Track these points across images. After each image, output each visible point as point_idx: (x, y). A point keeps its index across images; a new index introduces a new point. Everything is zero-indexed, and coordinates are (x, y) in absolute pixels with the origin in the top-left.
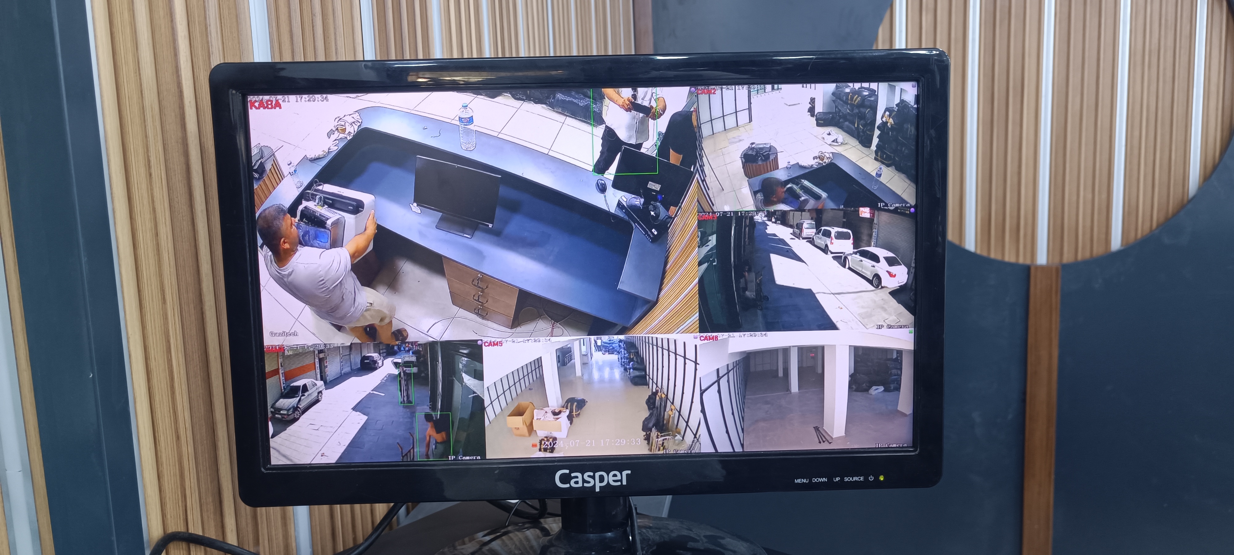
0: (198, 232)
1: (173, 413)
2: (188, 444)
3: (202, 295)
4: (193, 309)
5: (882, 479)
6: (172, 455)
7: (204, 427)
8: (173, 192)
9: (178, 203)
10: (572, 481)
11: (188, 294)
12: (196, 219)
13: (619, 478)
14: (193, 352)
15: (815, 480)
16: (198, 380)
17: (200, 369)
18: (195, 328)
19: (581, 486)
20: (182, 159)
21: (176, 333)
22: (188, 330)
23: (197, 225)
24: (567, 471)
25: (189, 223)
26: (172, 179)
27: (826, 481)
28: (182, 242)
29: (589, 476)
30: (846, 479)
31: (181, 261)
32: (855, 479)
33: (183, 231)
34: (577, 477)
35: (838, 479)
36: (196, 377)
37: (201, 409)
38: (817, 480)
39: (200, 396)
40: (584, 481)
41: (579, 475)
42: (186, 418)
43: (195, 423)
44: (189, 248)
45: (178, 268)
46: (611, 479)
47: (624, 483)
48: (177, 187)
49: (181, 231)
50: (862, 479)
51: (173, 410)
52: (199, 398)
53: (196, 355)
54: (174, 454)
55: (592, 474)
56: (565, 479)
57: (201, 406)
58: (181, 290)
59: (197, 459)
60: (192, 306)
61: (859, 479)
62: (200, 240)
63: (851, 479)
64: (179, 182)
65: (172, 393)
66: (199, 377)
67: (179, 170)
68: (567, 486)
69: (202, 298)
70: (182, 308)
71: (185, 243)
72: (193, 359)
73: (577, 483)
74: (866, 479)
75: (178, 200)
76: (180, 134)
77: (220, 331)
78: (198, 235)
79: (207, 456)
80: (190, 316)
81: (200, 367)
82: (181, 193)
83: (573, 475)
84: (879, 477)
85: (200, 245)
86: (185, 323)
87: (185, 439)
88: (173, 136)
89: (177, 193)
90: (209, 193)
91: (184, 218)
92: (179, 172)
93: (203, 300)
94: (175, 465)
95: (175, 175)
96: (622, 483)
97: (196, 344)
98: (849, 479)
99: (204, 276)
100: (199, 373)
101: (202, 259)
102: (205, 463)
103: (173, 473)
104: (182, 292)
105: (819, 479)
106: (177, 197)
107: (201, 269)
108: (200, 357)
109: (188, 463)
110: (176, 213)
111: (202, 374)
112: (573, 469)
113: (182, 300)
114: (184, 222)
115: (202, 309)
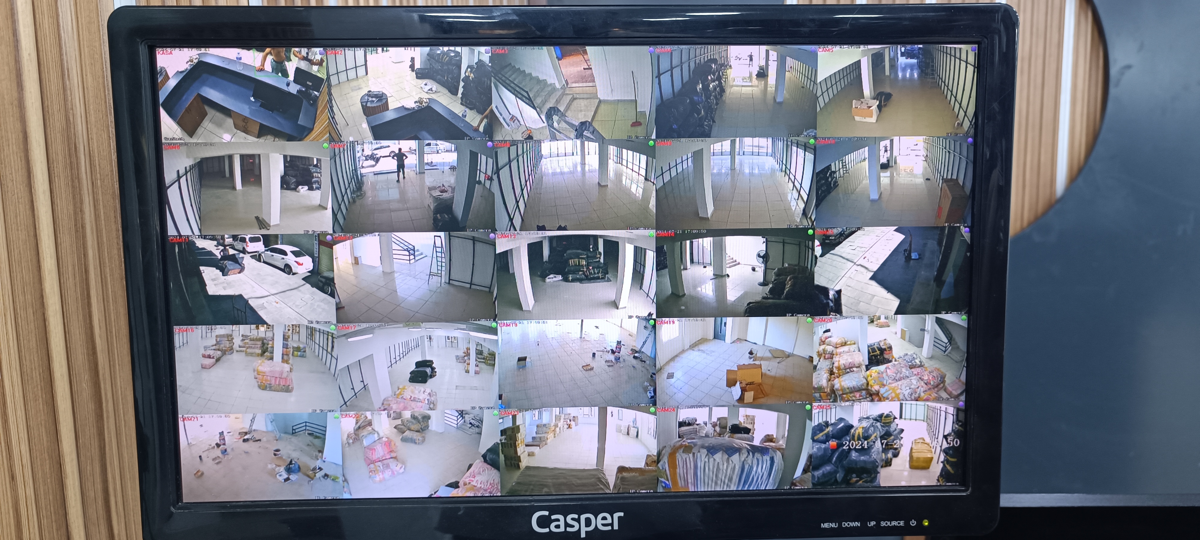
0: (38, 218)
1: (5, 446)
2: (26, 485)
3: (44, 298)
4: (32, 315)
5: (927, 524)
6: (4, 500)
7: (48, 461)
8: (5, 167)
9: (13, 181)
10: (552, 526)
11: (25, 296)
12: (36, 202)
13: (609, 521)
14: (32, 368)
15: (845, 525)
16: (39, 404)
17: (41, 389)
18: (34, 339)
19: (563, 530)
20: (18, 125)
21: (9, 347)
22: (25, 342)
23: (37, 209)
24: (546, 513)
25: (27, 207)
26: (4, 150)
27: (859, 525)
28: (18, 230)
29: (573, 519)
30: (883, 524)
31: (16, 256)
32: (894, 523)
33: (18, 217)
34: (558, 520)
35: (873, 523)
36: (36, 400)
37: (43, 440)
39: (41, 424)
40: (567, 525)
41: (561, 517)
42: (23, 452)
43: (35, 458)
44: (27, 238)
45: (12, 262)
46: (600, 522)
47: (616, 527)
48: (11, 161)
49: (16, 217)
50: (902, 523)
51: (5, 443)
52: (40, 426)
53: (36, 373)
54: (7, 498)
55: (576, 516)
56: (544, 522)
57: (42, 436)
58: (15, 290)
59: (39, 502)
60: (30, 311)
61: (899, 523)
62: (41, 228)
63: (889, 523)
64: (13, 153)
65: (4, 421)
66: (41, 399)
67: (14, 140)
68: (546, 530)
69: (45, 301)
70: (18, 314)
71: (21, 231)
72: (32, 378)
73: (558, 527)
74: (907, 523)
75: (13, 177)
76: (15, 95)
77: (68, 341)
78: (38, 221)
79: (51, 498)
80: (28, 324)
81: (41, 387)
82: (17, 168)
83: (553, 517)
84: (922, 522)
85: (42, 234)
86: (21, 332)
87: (22, 479)
88: (6, 97)
89: (11, 168)
90: (54, 170)
91: (20, 200)
92: (14, 142)
93: (45, 304)
94: (9, 513)
95: (9, 145)
96: (612, 527)
97: (36, 359)
98: (886, 524)
99: (47, 273)
100: (40, 394)
101: (44, 252)
102: (49, 506)
103: (6, 523)
104: (17, 294)
105: (850, 523)
106: (11, 174)
107: (42, 265)
108: (42, 375)
109: (26, 510)
110: (10, 194)
111: (44, 396)
112: (553, 510)
113: (18, 303)
114: (20, 206)
115: (44, 314)
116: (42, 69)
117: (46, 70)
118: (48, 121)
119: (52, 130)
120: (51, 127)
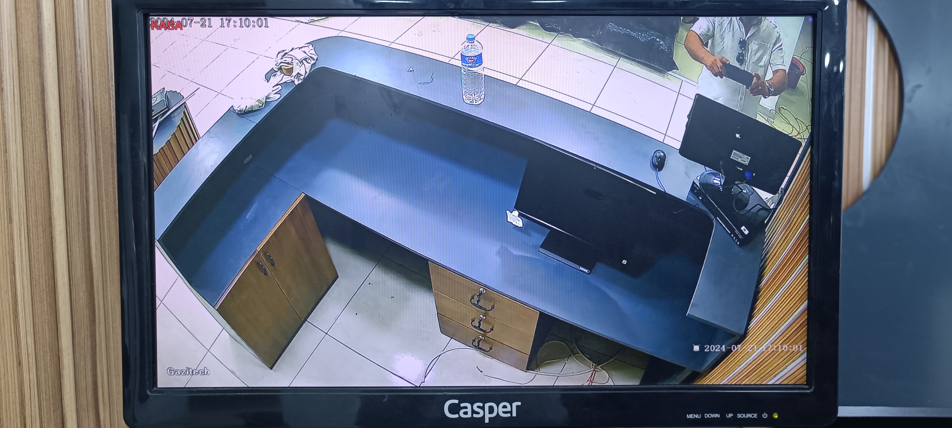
0: (50, 155)
1: (15, 337)
2: (30, 370)
3: (52, 219)
4: (42, 232)
5: (776, 417)
6: (12, 381)
7: (49, 354)
8: (26, 111)
9: (31, 123)
10: (462, 412)
11: (37, 216)
12: (50, 142)
13: (509, 409)
14: (40, 276)
15: (707, 416)
16: (44, 305)
17: (47, 294)
18: (42, 252)
19: (470, 416)
20: (38, 80)
21: (22, 255)
22: (35, 253)
23: (50, 147)
24: (456, 401)
25: (42, 145)
26: (25, 97)
27: (719, 417)
28: (33, 163)
29: (478, 407)
30: (739, 416)
31: (31, 182)
32: (749, 415)
33: (35, 152)
34: (466, 408)
35: (730, 415)
36: (42, 302)
37: (46, 335)
38: (710, 416)
39: (45, 323)
40: (473, 412)
41: (468, 405)
42: (29, 343)
43: (39, 350)
44: (41, 170)
45: (28, 188)
46: (501, 410)
47: (514, 414)
48: (30, 107)
49: (33, 152)
50: (755, 416)
51: (15, 334)
52: (44, 324)
53: (42, 279)
54: (14, 380)
55: (481, 404)
56: (454, 409)
57: (46, 332)
58: (29, 211)
59: (40, 387)
60: (40, 229)
61: (753, 416)
62: (52, 163)
63: (744, 415)
64: (33, 101)
65: (15, 316)
66: (45, 302)
67: (34, 90)
68: (456, 416)
69: (52, 222)
70: (30, 230)
71: (36, 164)
72: (39, 284)
73: (466, 413)
74: (760, 416)
75: (31, 120)
76: (37, 55)
77: (70, 257)
78: (50, 157)
79: (50, 384)
80: (38, 239)
81: (46, 292)
82: (35, 113)
83: (462, 405)
84: (772, 415)
85: (53, 168)
86: (32, 245)
87: (27, 365)
88: (29, 55)
89: (31, 113)
90: (65, 118)
91: (37, 139)
92: (34, 92)
93: (53, 224)
94: (15, 392)
95: (29, 95)
96: (511, 414)
97: (43, 268)
98: (742, 416)
99: (55, 200)
100: (45, 298)
101: (54, 182)
102: (48, 391)
103: (13, 400)
104: (30, 213)
105: (711, 415)
106: (30, 117)
107: (52, 193)
108: (47, 282)
109: (29, 391)
110: (28, 133)
111: (48, 299)
112: (462, 399)
113: (31, 222)
114: (36, 143)
115: (51, 233)
116: (59, 37)
117: (62, 39)
118: (61, 79)
119: (64, 86)
120: (64, 84)
